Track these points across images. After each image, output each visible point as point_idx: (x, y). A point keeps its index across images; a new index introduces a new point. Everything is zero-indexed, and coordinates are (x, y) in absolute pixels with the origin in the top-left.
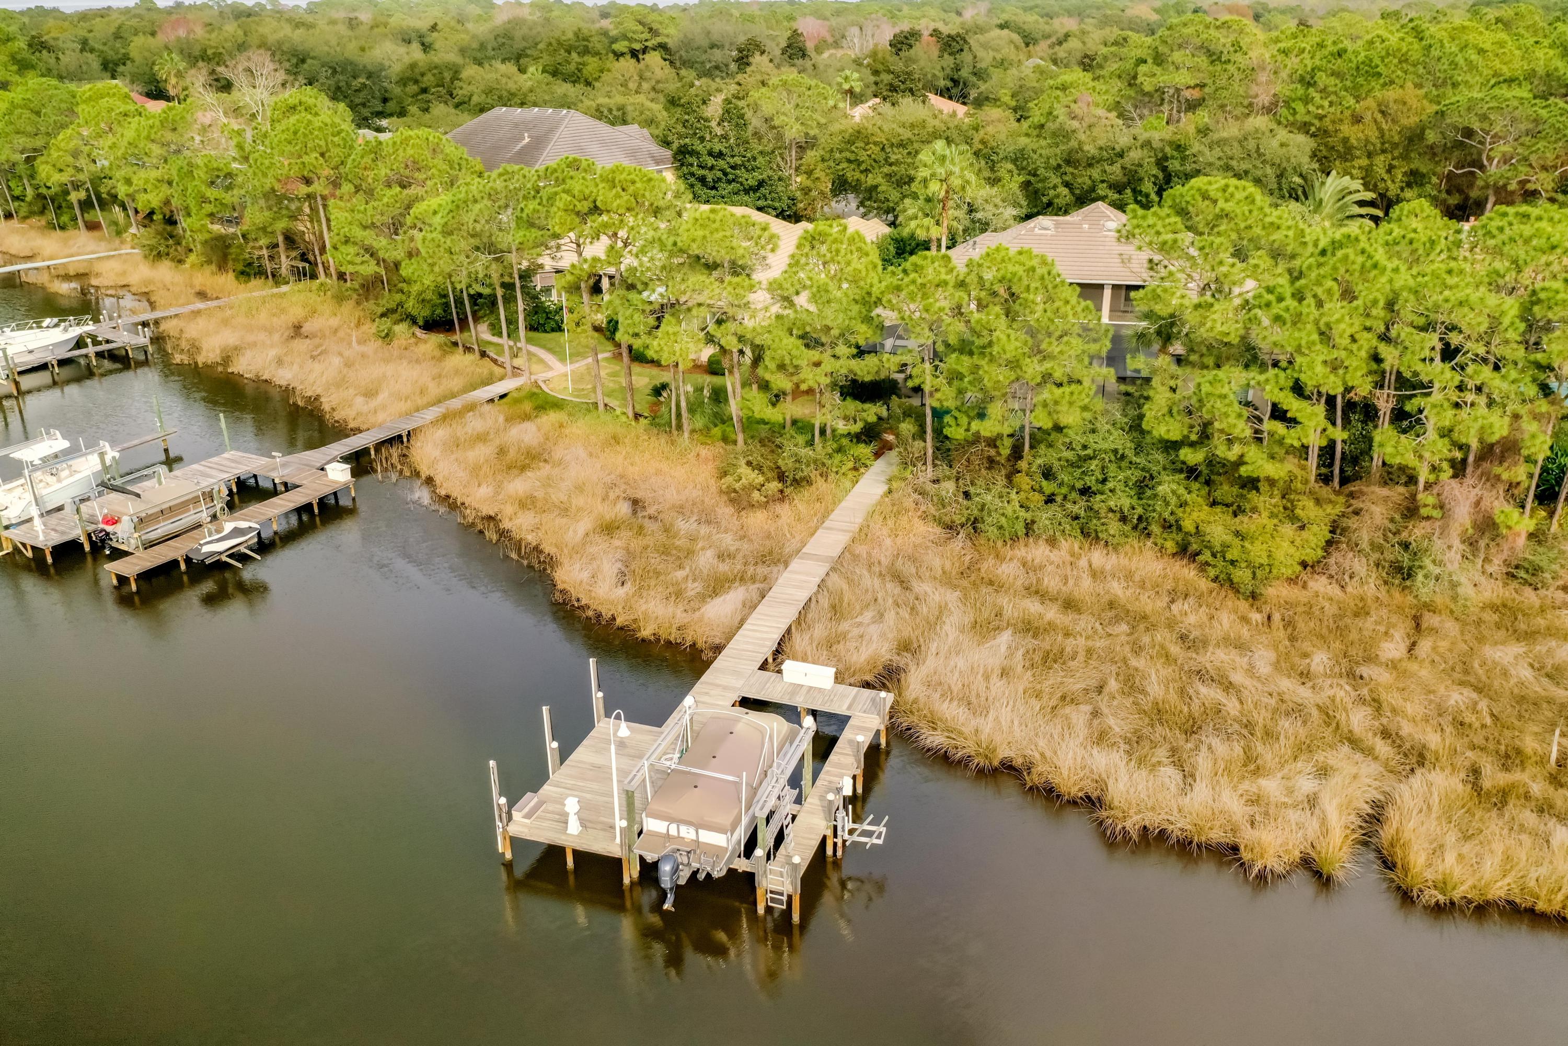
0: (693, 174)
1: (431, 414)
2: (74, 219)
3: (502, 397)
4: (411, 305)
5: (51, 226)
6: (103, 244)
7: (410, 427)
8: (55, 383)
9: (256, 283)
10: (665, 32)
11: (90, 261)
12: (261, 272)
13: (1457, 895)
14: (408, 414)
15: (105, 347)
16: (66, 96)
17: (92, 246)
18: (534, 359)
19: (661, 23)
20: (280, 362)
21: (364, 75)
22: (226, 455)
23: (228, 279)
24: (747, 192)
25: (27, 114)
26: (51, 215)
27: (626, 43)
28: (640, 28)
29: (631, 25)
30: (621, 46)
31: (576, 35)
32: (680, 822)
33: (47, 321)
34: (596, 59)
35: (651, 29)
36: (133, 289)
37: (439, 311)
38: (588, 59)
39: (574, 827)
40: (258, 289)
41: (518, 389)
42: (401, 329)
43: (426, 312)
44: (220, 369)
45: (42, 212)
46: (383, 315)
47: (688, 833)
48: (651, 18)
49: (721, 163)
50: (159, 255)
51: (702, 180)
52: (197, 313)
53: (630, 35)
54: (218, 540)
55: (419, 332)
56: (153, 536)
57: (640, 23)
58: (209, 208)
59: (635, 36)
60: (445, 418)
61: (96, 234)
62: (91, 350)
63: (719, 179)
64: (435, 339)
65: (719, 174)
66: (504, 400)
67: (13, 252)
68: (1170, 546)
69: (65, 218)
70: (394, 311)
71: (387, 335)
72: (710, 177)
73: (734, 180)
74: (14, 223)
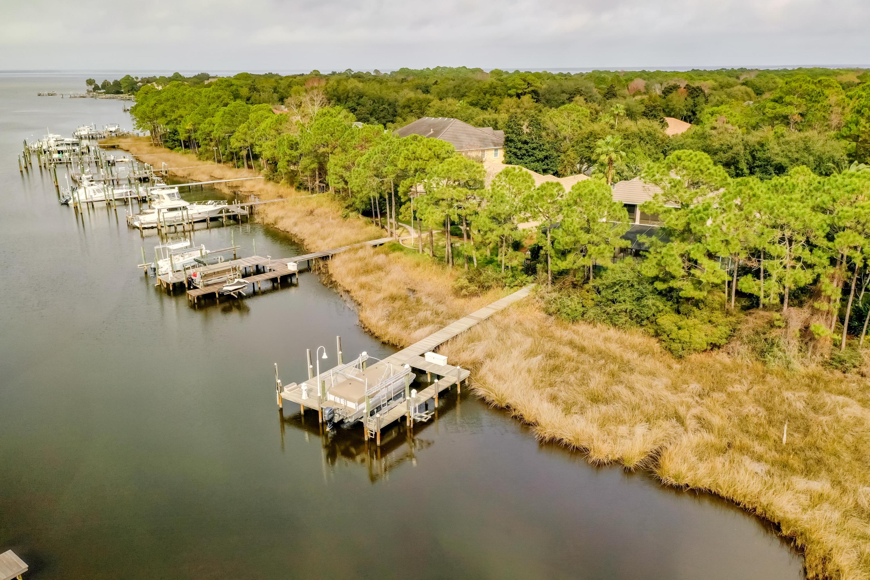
0: (511, 152)
1: (343, 249)
2: (243, 163)
3: (381, 245)
4: (358, 204)
5: (234, 166)
6: (251, 174)
7: (333, 253)
8: (208, 228)
9: (303, 192)
10: (535, 85)
11: (242, 181)
12: (306, 188)
13: (683, 483)
14: (334, 248)
15: (231, 214)
16: (246, 109)
17: (246, 175)
18: (405, 231)
19: (533, 80)
20: (296, 224)
21: (387, 104)
22: (253, 257)
23: (293, 190)
24: (538, 161)
25: (229, 116)
26: (235, 161)
27: (515, 90)
28: (523, 82)
29: (519, 81)
30: (512, 92)
31: (491, 86)
32: (341, 397)
33: (210, 202)
34: (498, 98)
35: (529, 83)
36: (255, 193)
37: (368, 207)
38: (495, 97)
39: (304, 396)
40: (304, 195)
41: (389, 242)
42: (353, 214)
43: (363, 207)
44: (272, 226)
45: (232, 160)
46: (347, 208)
47: (342, 402)
48: (529, 78)
49: (526, 146)
50: (270, 179)
51: (515, 154)
52: (273, 203)
53: (517, 86)
54: (231, 286)
55: (360, 215)
56: (209, 283)
57: (525, 81)
58: (288, 158)
59: (520, 87)
60: (350, 250)
61: (251, 170)
62: (224, 215)
63: (525, 155)
64: (365, 219)
65: (524, 152)
66: (382, 246)
67: (216, 176)
68: (652, 331)
69: (240, 163)
70: (351, 206)
71: (346, 216)
72: (519, 153)
73: (532, 155)
74: (221, 165)
